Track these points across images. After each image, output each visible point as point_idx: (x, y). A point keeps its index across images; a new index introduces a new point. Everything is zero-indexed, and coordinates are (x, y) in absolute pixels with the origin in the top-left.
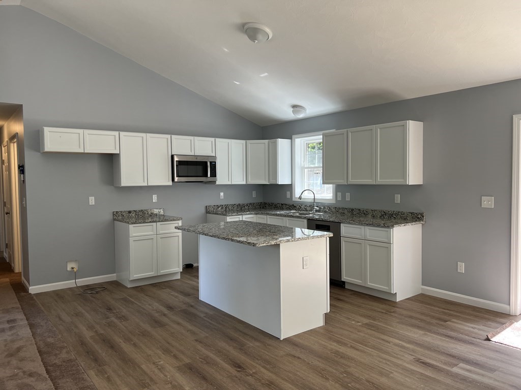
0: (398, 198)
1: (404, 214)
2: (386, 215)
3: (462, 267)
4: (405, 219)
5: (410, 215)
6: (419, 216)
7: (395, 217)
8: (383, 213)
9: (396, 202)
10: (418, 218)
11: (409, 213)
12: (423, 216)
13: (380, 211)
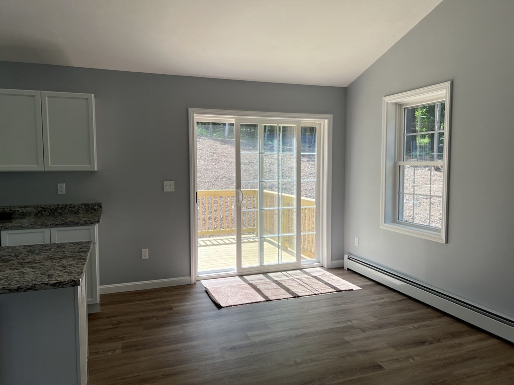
0: (62, 188)
1: (74, 207)
2: (45, 211)
3: (146, 254)
4: (76, 213)
5: (83, 207)
6: (96, 207)
7: (60, 211)
8: (40, 209)
9: (59, 193)
10: (95, 209)
11: (82, 205)
12: (101, 207)
13: (36, 207)
